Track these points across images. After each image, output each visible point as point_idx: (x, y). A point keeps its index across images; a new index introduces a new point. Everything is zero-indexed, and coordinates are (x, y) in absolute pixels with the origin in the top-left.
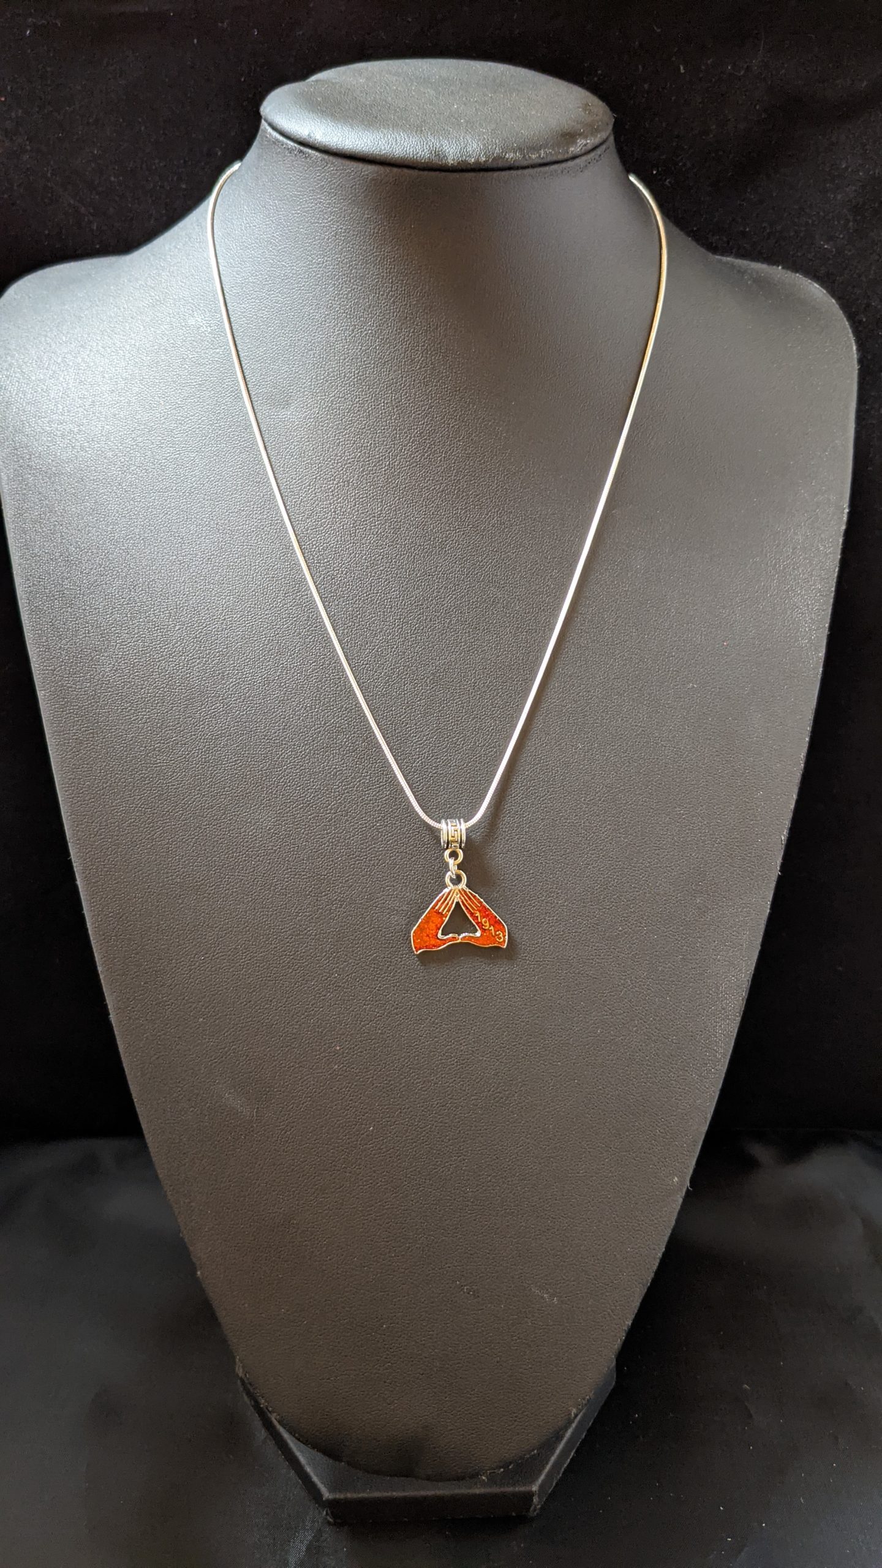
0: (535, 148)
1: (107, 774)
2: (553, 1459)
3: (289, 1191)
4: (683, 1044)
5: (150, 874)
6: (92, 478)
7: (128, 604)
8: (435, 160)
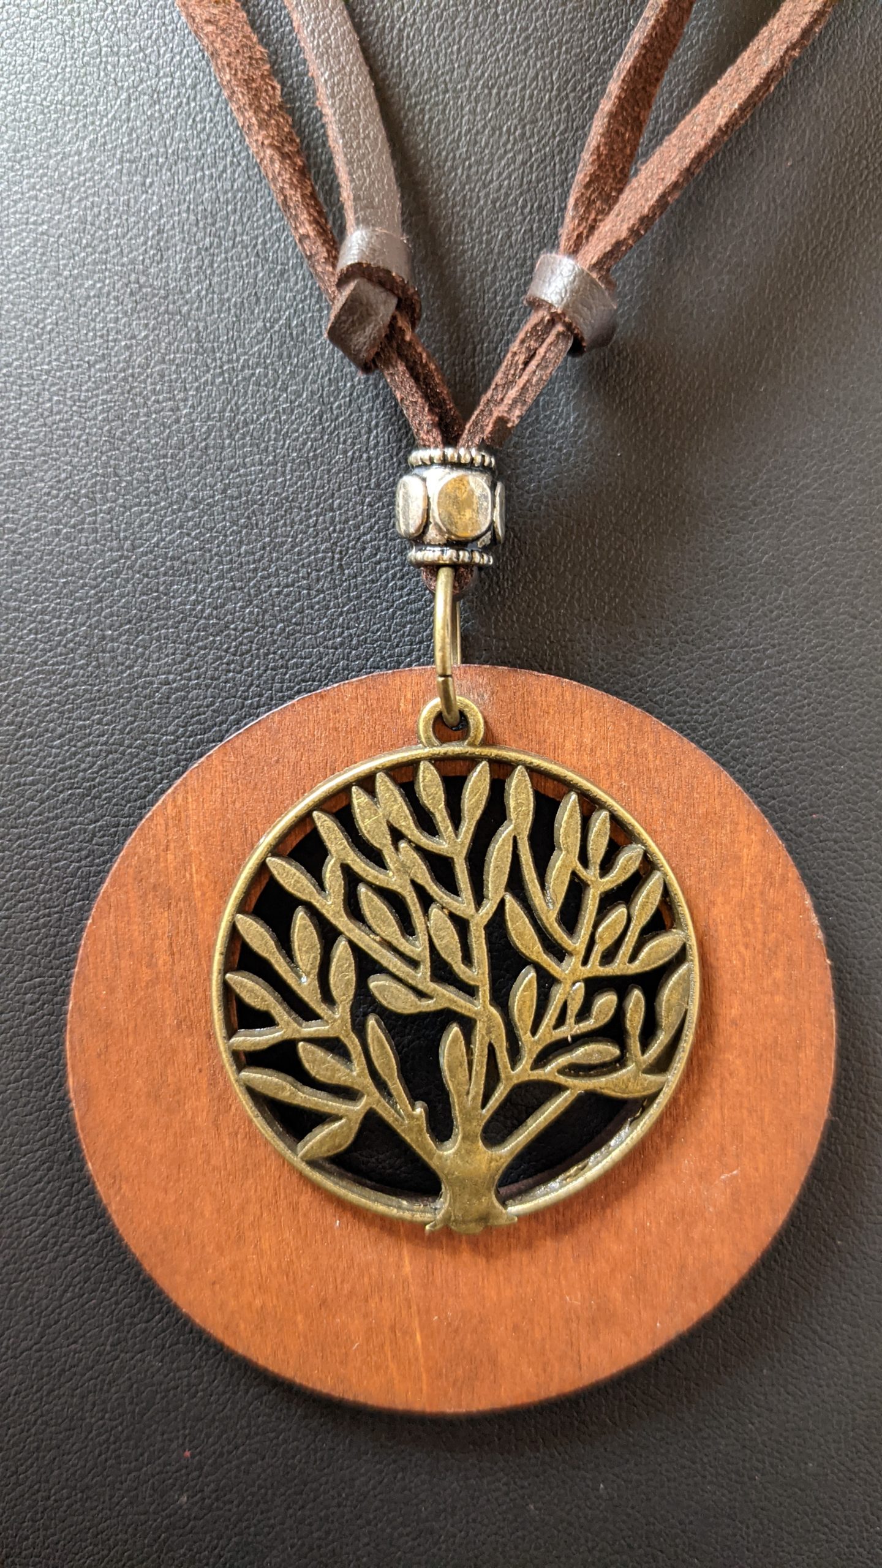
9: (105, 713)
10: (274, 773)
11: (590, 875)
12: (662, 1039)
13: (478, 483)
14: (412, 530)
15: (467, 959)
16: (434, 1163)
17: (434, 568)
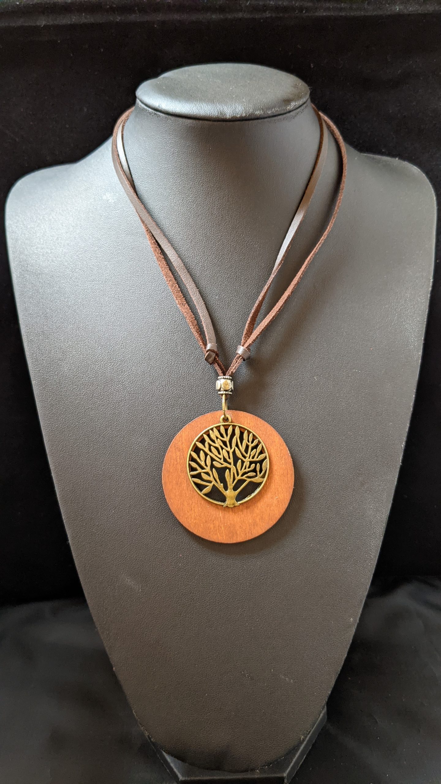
0: (269, 108)
1: (66, 421)
2: (294, 760)
3: (158, 627)
4: (354, 551)
5: (87, 470)
6: (57, 275)
7: (75, 337)
8: (221, 116)
9: (168, 421)
10: (197, 428)
11: (250, 444)
12: (263, 472)
13: (229, 381)
14: (219, 389)
15: (229, 458)
16: (225, 494)
17: (222, 395)
